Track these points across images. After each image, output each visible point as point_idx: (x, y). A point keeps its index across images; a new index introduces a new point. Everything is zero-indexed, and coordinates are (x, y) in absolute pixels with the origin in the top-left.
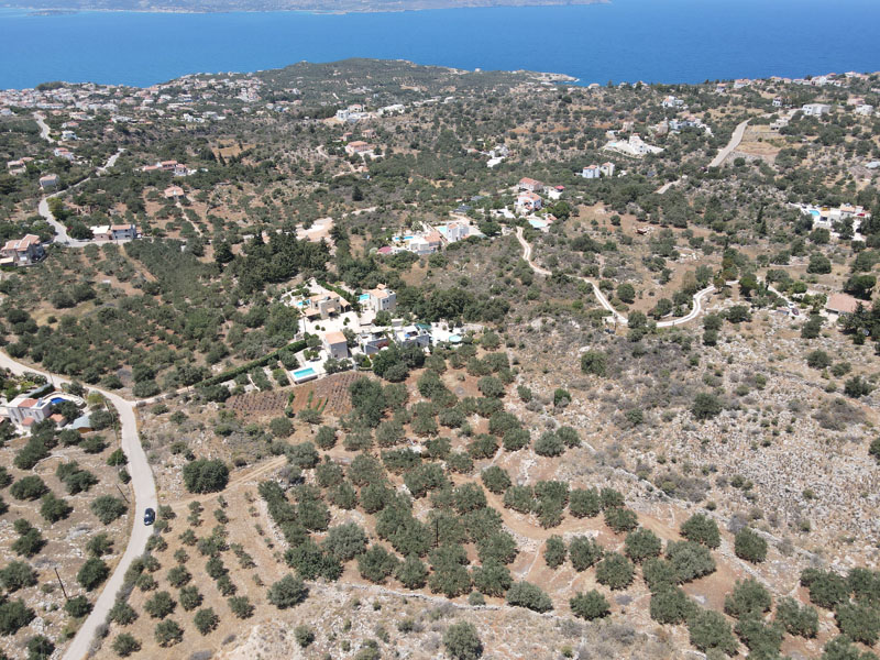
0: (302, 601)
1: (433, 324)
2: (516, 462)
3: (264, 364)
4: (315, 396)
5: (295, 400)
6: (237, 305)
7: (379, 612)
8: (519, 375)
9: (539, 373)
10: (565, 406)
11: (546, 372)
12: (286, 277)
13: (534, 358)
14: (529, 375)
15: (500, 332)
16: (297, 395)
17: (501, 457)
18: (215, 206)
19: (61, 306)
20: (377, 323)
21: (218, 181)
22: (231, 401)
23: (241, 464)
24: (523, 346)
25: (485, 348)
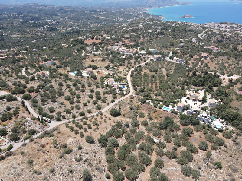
0: (90, 144)
1: (219, 119)
2: (173, 166)
3: (161, 101)
4: (160, 115)
5: (156, 113)
6: (178, 86)
7: (94, 157)
8: (219, 150)
9: (228, 155)
10: (215, 169)
11: (231, 156)
12: (199, 86)
13: (234, 150)
14: (223, 152)
15: (237, 135)
16: (157, 112)
17: (172, 161)
18: (212, 62)
19: (149, 71)
20: (202, 109)
21: (223, 55)
22: (145, 104)
23: (124, 116)
24: (237, 144)
25: (223, 136)
